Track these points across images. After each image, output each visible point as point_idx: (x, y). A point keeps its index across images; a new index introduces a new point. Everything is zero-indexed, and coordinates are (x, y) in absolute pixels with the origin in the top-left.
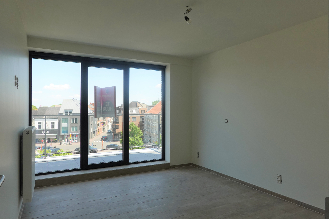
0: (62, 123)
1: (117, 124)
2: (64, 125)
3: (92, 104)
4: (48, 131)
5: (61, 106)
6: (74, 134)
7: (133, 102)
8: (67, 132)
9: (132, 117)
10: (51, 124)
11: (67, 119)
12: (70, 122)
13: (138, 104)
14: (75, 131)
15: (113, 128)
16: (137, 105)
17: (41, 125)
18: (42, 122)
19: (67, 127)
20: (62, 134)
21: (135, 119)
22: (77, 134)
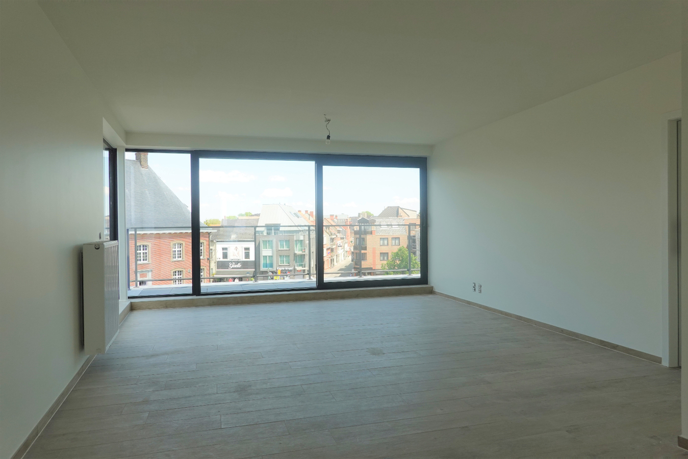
0: (263, 250)
1: (363, 251)
2: (266, 252)
3: (309, 212)
4: (239, 264)
5: (260, 217)
6: (283, 269)
7: (390, 207)
8: (271, 266)
9: (392, 238)
10: (244, 251)
11: (272, 241)
12: (277, 247)
13: (400, 211)
14: (285, 264)
15: (355, 258)
16: (397, 214)
17: (227, 253)
18: (229, 247)
19: (272, 256)
20: (262, 269)
21: (397, 241)
22: (290, 269)
